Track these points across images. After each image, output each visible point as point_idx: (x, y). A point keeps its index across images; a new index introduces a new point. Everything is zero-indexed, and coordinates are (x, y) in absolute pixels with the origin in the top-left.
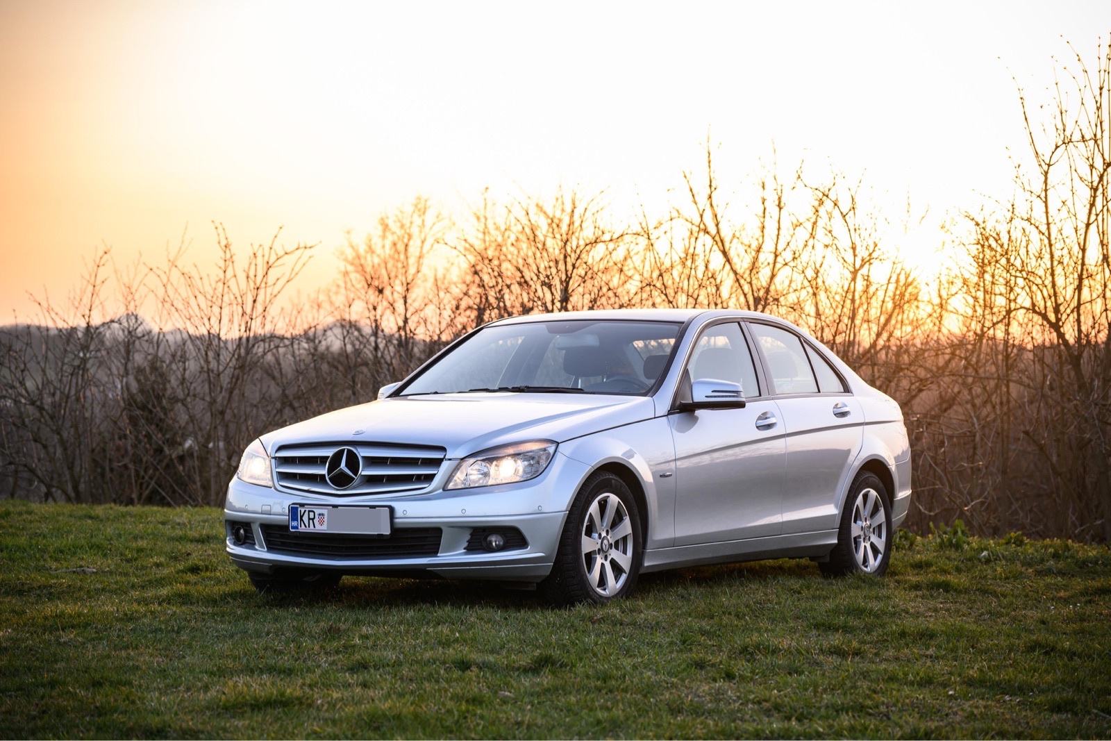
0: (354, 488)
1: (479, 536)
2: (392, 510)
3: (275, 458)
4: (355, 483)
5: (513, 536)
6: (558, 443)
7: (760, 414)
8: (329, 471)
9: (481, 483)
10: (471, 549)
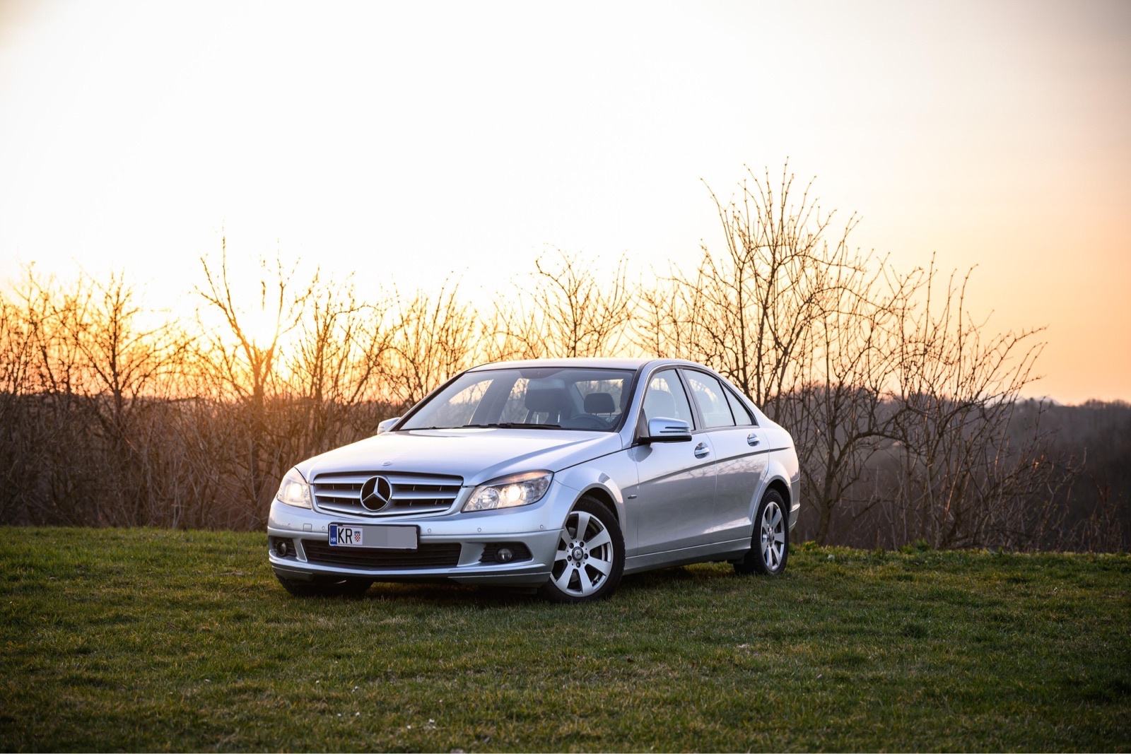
0: (385, 510)
1: (492, 549)
2: (418, 528)
3: (314, 484)
4: (385, 506)
5: (519, 550)
6: (554, 473)
7: (697, 445)
8: (364, 496)
9: (492, 506)
10: (484, 561)
